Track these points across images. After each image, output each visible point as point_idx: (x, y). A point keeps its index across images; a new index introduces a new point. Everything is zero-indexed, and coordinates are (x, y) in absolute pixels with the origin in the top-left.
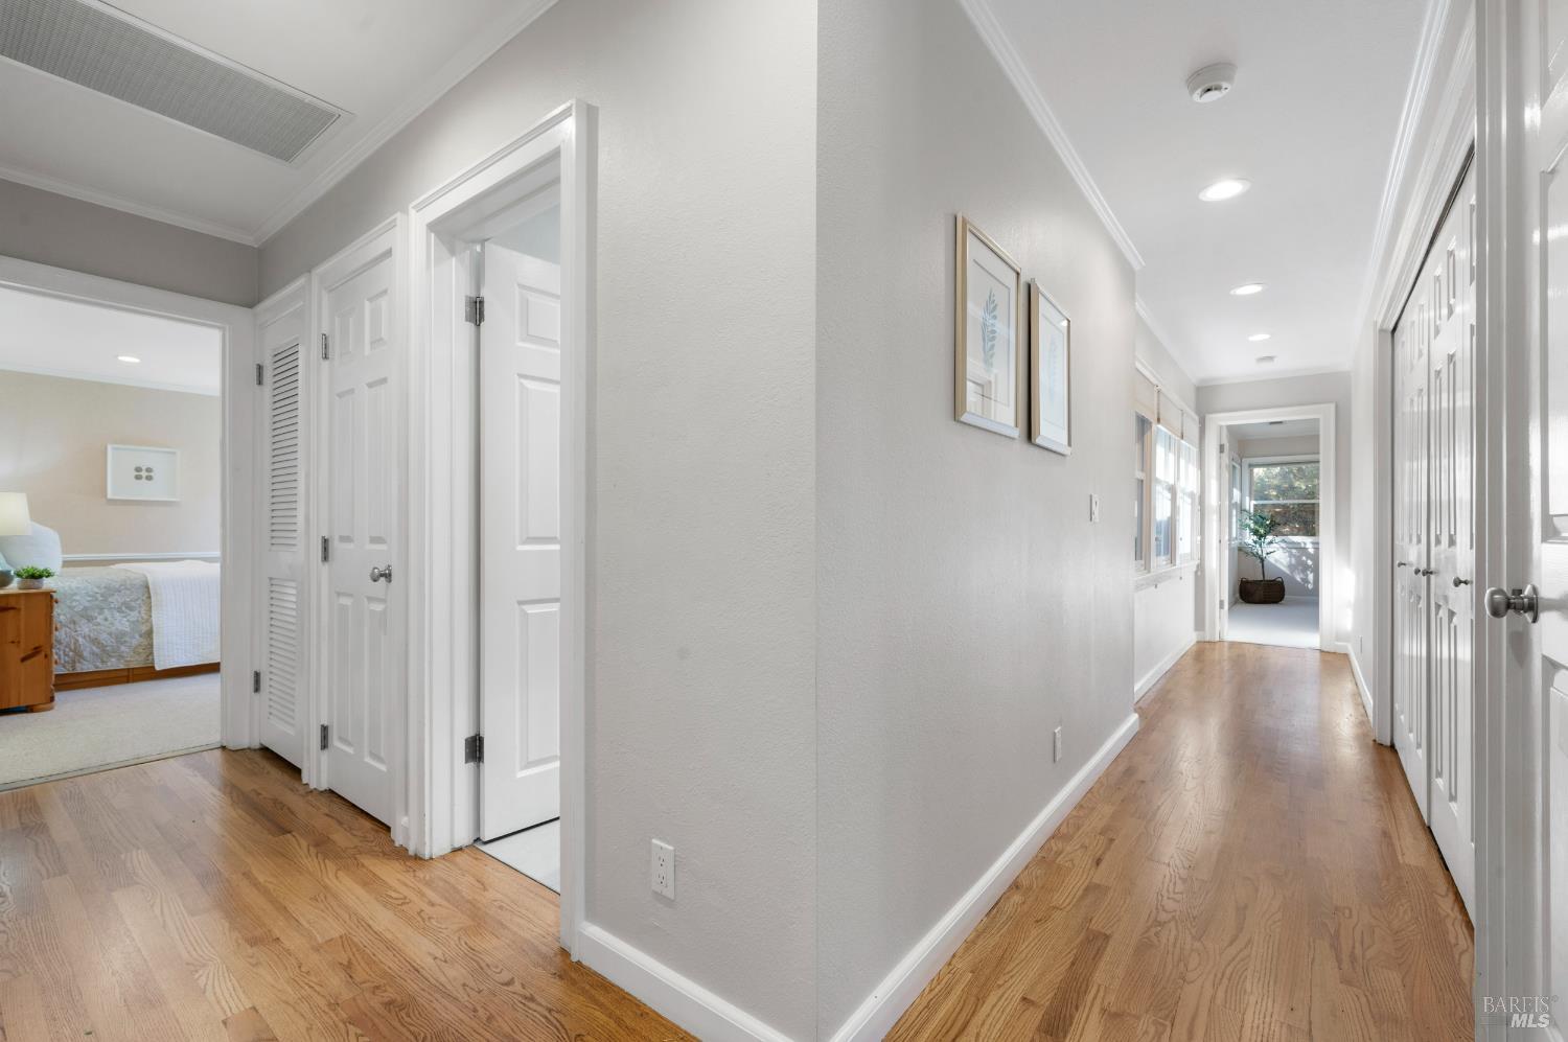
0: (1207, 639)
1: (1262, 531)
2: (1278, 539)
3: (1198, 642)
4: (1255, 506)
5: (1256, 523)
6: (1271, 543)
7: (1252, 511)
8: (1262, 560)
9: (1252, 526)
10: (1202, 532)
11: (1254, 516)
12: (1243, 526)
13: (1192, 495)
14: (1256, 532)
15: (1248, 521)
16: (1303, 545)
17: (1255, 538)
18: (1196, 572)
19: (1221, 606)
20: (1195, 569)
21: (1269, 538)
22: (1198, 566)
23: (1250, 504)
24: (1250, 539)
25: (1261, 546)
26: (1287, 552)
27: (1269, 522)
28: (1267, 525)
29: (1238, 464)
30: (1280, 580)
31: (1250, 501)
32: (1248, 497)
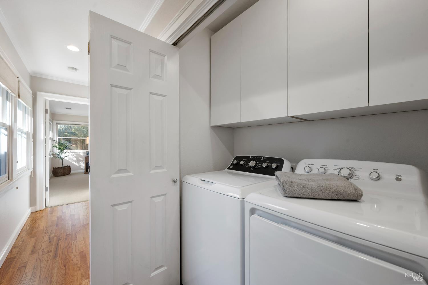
0: (38, 210)
1: (62, 148)
2: (69, 151)
3: (32, 213)
4: (59, 139)
5: (60, 146)
6: (66, 153)
7: (58, 141)
8: (62, 159)
9: (58, 146)
10: (34, 153)
11: (59, 143)
12: (54, 147)
13: (27, 133)
14: (60, 149)
15: (56, 144)
16: (79, 153)
17: (59, 151)
18: (31, 176)
19: (46, 190)
20: (30, 174)
21: (65, 151)
22: (31, 172)
23: (57, 138)
24: (57, 151)
25: (61, 154)
26: (73, 156)
27: (65, 145)
28: (64, 146)
29: (52, 122)
30: (69, 166)
31: (57, 137)
32: (56, 135)
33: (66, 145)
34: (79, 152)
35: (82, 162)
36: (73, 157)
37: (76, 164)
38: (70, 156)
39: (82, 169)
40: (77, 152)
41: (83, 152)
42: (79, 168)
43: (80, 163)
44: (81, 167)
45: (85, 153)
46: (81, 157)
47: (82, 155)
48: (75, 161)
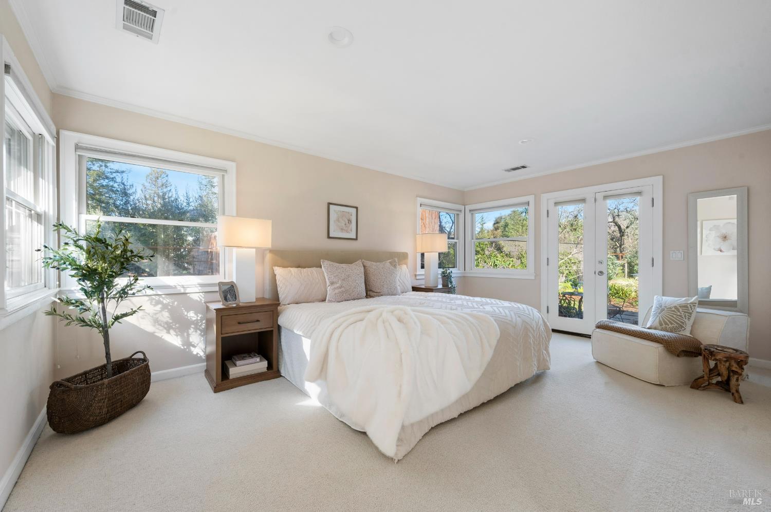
1: (102, 266)
6: (127, 291)
9: (82, 261)
14: (87, 274)
16: (182, 291)
17: (89, 286)
21: (121, 282)
25: (102, 300)
26: (158, 303)
27: (118, 252)
28: (115, 258)
29: (53, 137)
30: (140, 356)
31: (79, 213)
32: (74, 204)
33: (125, 251)
34: (183, 287)
35: (196, 329)
36: (159, 307)
37: (174, 340)
38: (148, 307)
39: (197, 359)
40: (175, 287)
41: (202, 285)
42: (185, 357)
43: (188, 335)
44: (192, 349)
45: (217, 289)
46: (192, 305)
47: (196, 297)
48: (168, 328)
